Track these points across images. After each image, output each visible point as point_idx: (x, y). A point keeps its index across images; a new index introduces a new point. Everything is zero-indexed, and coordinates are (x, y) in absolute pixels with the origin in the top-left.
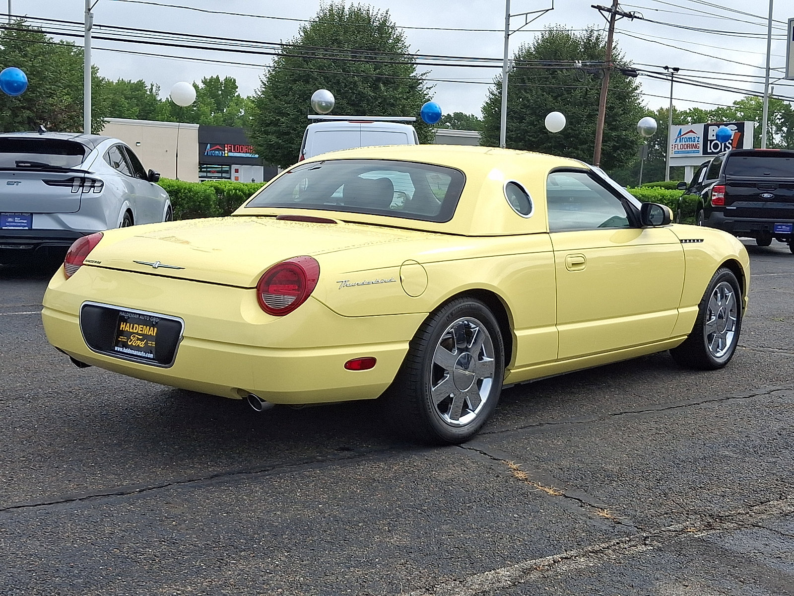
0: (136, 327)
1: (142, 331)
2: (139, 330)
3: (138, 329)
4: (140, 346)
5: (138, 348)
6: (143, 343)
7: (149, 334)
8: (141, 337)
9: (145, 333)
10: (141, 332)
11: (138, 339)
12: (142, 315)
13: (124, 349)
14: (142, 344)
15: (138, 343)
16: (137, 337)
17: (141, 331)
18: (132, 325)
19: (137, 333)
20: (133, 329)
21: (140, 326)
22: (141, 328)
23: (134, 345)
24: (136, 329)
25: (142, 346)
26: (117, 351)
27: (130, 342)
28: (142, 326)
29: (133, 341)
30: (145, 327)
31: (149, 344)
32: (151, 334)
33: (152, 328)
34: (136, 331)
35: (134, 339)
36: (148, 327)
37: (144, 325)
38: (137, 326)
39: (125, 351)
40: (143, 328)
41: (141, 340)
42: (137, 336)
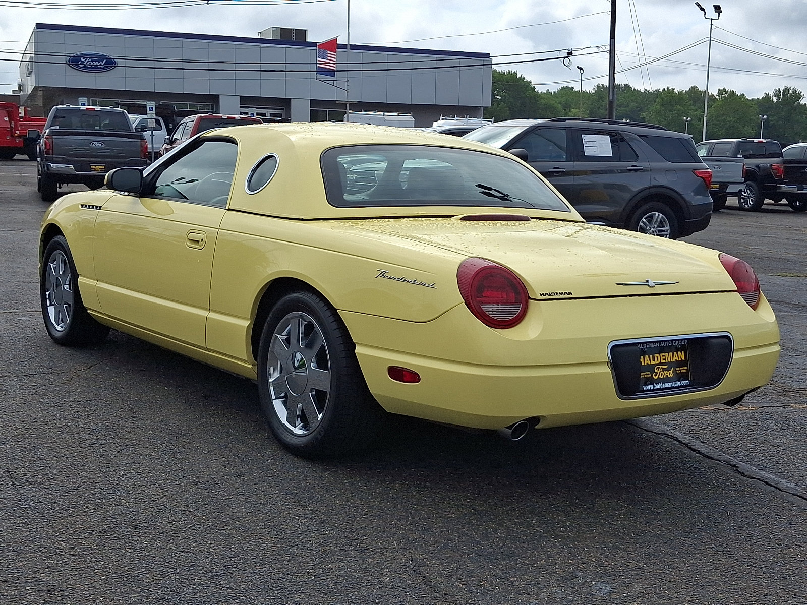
0: (657, 358)
1: (665, 359)
2: (662, 359)
3: (660, 358)
4: (669, 376)
5: (667, 380)
6: (671, 372)
7: (674, 360)
8: (666, 366)
9: (669, 361)
10: (664, 361)
11: (664, 370)
12: (662, 341)
13: (655, 385)
14: (670, 374)
15: (666, 374)
16: (662, 368)
17: (663, 359)
18: (651, 356)
19: (660, 364)
20: (654, 360)
21: (662, 355)
22: (663, 356)
23: (662, 377)
24: (658, 360)
25: (672, 376)
26: (647, 391)
27: (655, 376)
28: (664, 354)
29: (659, 374)
30: (666, 354)
31: (678, 372)
32: (676, 360)
33: (675, 353)
34: (658, 362)
35: (659, 372)
36: (671, 354)
37: (665, 353)
38: (658, 355)
39: (657, 386)
40: (665, 356)
41: (667, 370)
42: (661, 366)
